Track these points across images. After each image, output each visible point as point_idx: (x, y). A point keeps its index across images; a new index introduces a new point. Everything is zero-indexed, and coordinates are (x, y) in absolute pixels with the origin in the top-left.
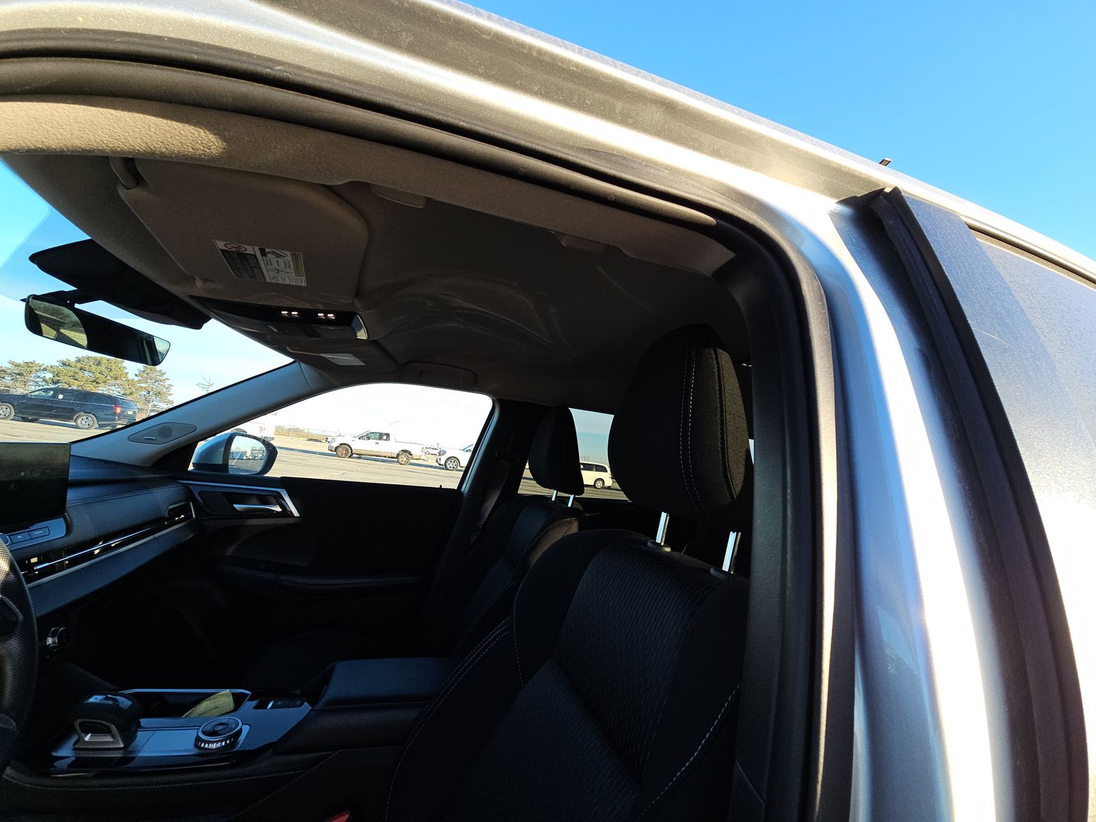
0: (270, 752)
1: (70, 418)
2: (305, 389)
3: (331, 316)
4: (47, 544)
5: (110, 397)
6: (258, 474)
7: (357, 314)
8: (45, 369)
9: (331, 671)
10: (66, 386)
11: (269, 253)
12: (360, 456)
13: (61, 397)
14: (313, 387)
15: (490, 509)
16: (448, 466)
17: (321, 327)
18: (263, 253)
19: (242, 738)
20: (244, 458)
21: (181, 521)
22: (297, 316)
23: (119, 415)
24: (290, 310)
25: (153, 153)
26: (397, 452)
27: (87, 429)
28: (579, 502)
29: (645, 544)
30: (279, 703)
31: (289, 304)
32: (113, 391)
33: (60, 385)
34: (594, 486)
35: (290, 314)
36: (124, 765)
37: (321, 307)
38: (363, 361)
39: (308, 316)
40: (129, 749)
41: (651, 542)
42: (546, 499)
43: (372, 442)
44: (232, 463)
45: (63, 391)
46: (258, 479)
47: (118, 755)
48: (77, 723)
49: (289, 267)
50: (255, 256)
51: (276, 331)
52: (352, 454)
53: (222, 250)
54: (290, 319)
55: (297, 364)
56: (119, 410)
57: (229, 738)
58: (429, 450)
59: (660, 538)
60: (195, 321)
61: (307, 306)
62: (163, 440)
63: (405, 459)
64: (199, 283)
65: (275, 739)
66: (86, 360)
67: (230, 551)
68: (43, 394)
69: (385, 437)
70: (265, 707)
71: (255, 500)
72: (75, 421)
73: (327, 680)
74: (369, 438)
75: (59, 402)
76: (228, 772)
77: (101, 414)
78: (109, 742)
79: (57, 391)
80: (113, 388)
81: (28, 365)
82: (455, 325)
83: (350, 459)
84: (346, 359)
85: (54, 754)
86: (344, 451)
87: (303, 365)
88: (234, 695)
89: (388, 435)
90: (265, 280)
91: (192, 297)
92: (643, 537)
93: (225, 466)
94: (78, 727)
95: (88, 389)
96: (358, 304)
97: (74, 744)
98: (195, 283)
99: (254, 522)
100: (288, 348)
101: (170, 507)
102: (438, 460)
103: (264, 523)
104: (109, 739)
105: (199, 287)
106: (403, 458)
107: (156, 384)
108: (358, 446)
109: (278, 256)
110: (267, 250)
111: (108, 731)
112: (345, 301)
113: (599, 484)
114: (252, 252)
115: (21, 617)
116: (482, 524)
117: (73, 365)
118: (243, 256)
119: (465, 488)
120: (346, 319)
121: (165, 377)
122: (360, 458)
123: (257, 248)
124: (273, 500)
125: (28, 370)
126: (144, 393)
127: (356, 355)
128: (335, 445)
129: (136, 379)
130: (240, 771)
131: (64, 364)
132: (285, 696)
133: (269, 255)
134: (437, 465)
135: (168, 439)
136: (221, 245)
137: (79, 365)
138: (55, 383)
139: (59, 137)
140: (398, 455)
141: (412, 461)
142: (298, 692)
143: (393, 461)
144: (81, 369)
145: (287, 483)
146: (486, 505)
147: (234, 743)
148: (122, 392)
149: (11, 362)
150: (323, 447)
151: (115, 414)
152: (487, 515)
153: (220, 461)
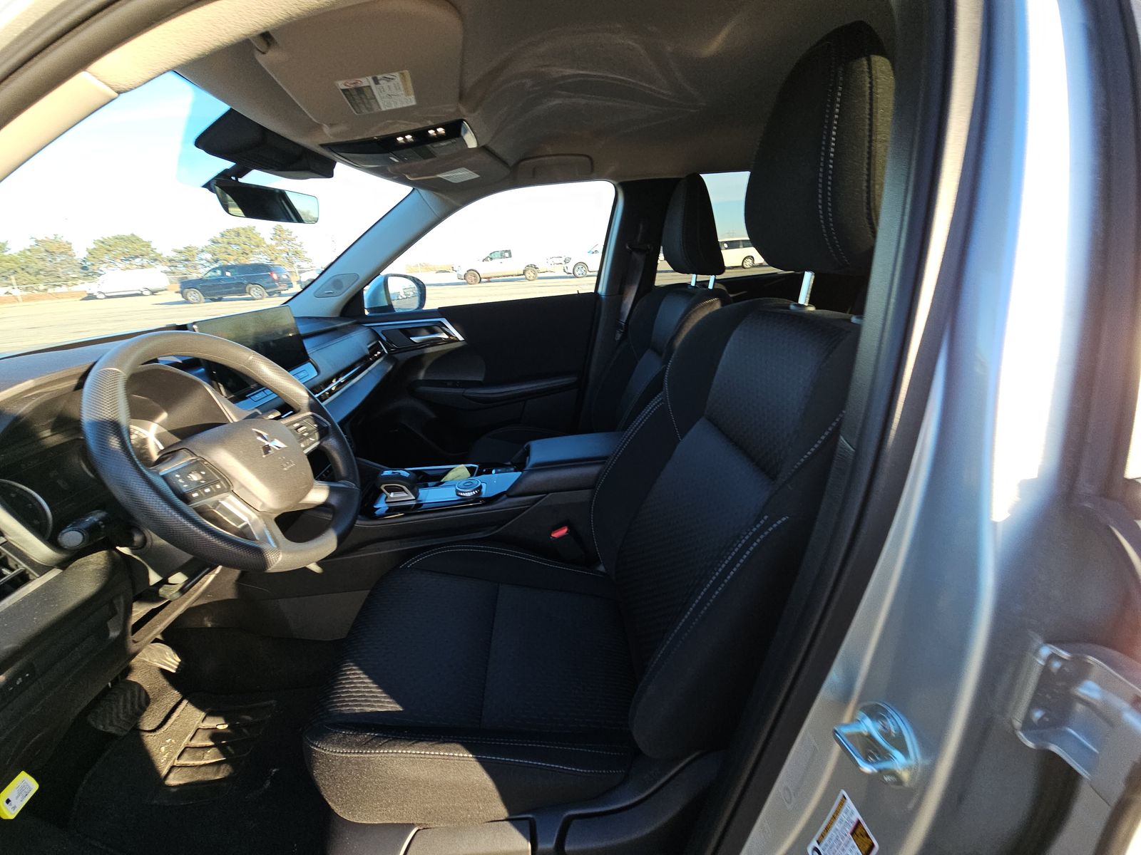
0: (505, 496)
1: (244, 292)
2: (431, 219)
3: (441, 130)
4: (270, 404)
5: (263, 265)
6: (418, 308)
7: (461, 121)
8: (203, 251)
9: (528, 448)
10: (226, 263)
11: (381, 79)
12: (489, 280)
13: (228, 274)
14: (438, 213)
15: (630, 306)
16: (577, 273)
17: (435, 145)
18: (376, 81)
19: (484, 490)
20: (400, 298)
21: (380, 356)
22: (412, 140)
23: (278, 281)
24: (403, 135)
25: (291, 18)
26: (523, 268)
27: (261, 299)
28: (721, 283)
29: (788, 308)
30: (499, 470)
31: (403, 128)
32: (263, 259)
33: (221, 263)
34: (742, 267)
35: (405, 139)
36: (418, 508)
37: (430, 123)
38: (476, 173)
39: (421, 136)
40: (419, 499)
41: (794, 305)
42: (686, 285)
43: (496, 262)
44: (395, 303)
45: (228, 268)
46: (420, 314)
47: (414, 503)
48: (382, 487)
49: (399, 88)
50: (369, 87)
51: (396, 161)
52: (481, 279)
53: (343, 90)
54: (407, 145)
55: (415, 191)
56: (275, 276)
57: (476, 489)
58: (554, 259)
59: (803, 298)
60: (325, 170)
61: (418, 126)
62: (339, 291)
63: (532, 275)
64: (326, 129)
65: (505, 489)
67: (421, 375)
68: (213, 274)
69: (507, 255)
70: (491, 473)
71: (424, 331)
72: (250, 294)
73: (527, 453)
74: (491, 259)
75: (229, 278)
76: (482, 508)
77: (264, 282)
78: (405, 497)
79: (222, 268)
80: (260, 256)
81: (188, 250)
82: (557, 102)
83: (480, 285)
84: (461, 175)
85: (375, 507)
86: (472, 277)
87: (422, 191)
88: (468, 468)
89: (509, 252)
90: (380, 108)
91: (322, 146)
92: (786, 301)
93: (390, 307)
94: (384, 490)
95: (242, 262)
96: (463, 110)
97: (386, 499)
98: (322, 130)
99: (430, 350)
100: (407, 176)
101: (369, 346)
102: (566, 269)
103: (437, 350)
104: (404, 494)
105: (329, 134)
106: (530, 274)
107: (290, 244)
108: (485, 269)
109: (389, 80)
110: (379, 77)
111: (403, 490)
112: (450, 111)
113: (748, 263)
114: (367, 84)
115: (329, 424)
116: (624, 321)
118: (360, 90)
119: (602, 290)
120: (454, 130)
121: (293, 237)
122: (489, 281)
123: (370, 78)
124: (437, 329)
125: (191, 255)
126: (285, 255)
127: (470, 167)
128: (463, 273)
129: (274, 243)
130: (490, 507)
132: (501, 466)
133: (381, 82)
134: (565, 274)
135: (343, 290)
136: (341, 85)
137: (225, 240)
138: (216, 261)
139: (228, 30)
140: (524, 272)
141: (540, 275)
142: (509, 463)
143: (522, 279)
145: (444, 312)
146: (625, 302)
147: (480, 493)
148: (269, 259)
149: (175, 251)
150: (452, 278)
151: (274, 281)
152: (627, 312)
153: (385, 303)
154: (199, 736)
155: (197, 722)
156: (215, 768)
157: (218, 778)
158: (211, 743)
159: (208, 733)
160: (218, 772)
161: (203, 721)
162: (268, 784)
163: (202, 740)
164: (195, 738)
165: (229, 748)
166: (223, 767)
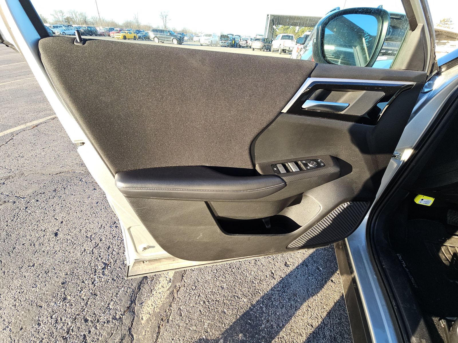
154: (453, 249)
155: (457, 246)
156: (446, 259)
157: (444, 261)
158: (452, 254)
159: (455, 251)
160: (445, 260)
161: (450, 246)
162: (452, 281)
163: (452, 250)
164: (452, 247)
165: (454, 261)
166: (447, 262)
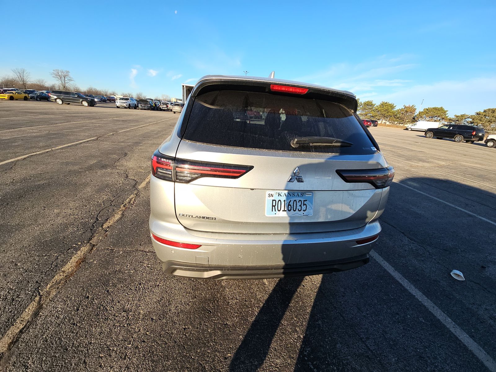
8: (469, 117)
66: (488, 111)
75: (451, 130)
81: (462, 116)
117: (481, 114)
125: (461, 118)
131: (477, 114)
137: (484, 114)
144: (485, 115)
